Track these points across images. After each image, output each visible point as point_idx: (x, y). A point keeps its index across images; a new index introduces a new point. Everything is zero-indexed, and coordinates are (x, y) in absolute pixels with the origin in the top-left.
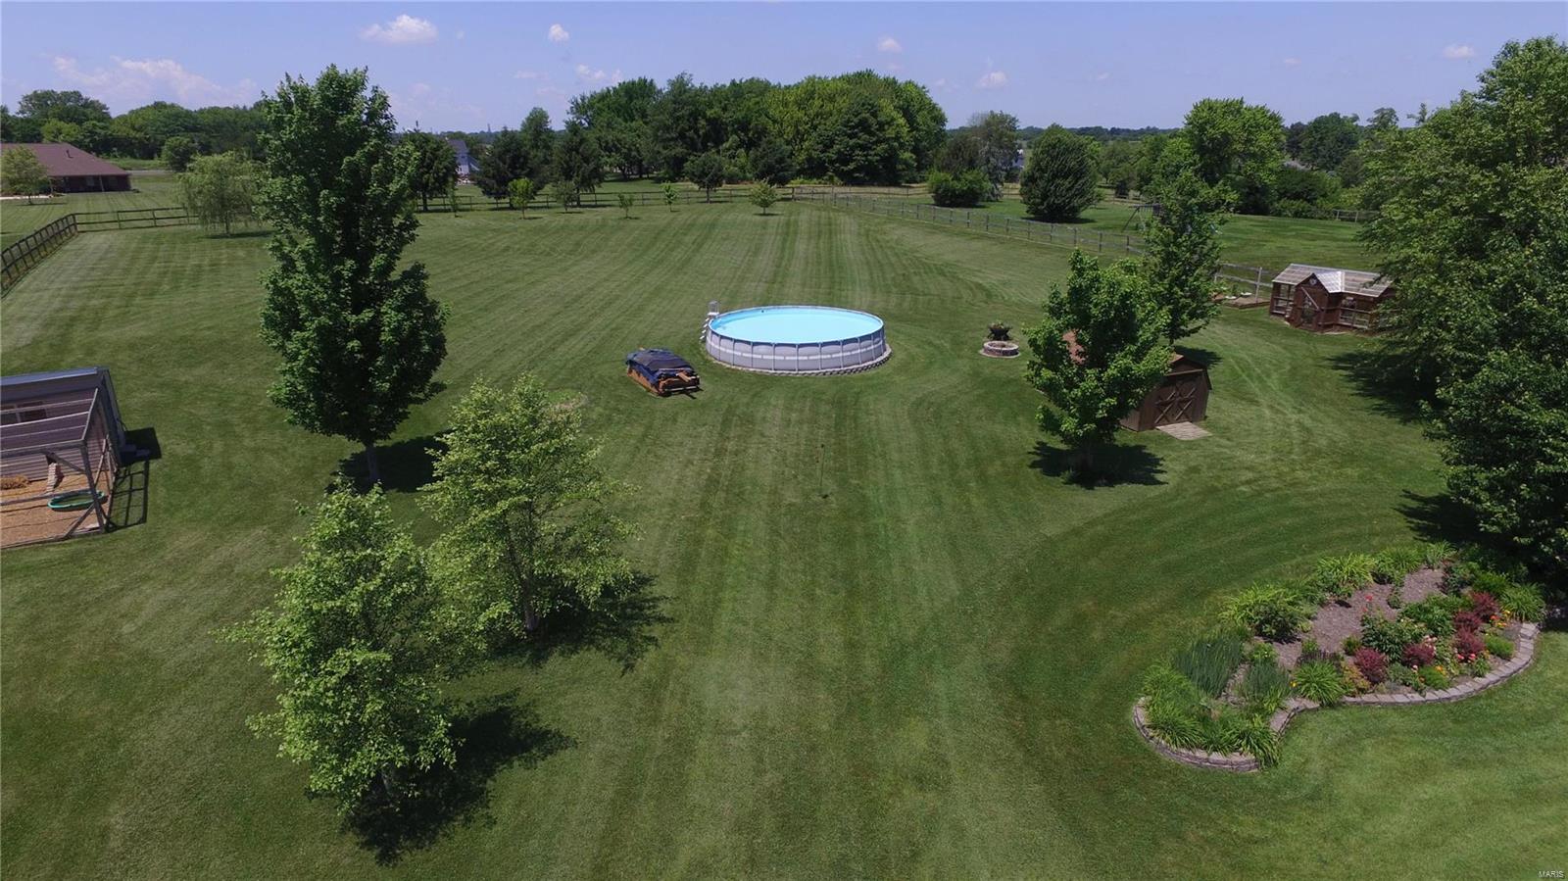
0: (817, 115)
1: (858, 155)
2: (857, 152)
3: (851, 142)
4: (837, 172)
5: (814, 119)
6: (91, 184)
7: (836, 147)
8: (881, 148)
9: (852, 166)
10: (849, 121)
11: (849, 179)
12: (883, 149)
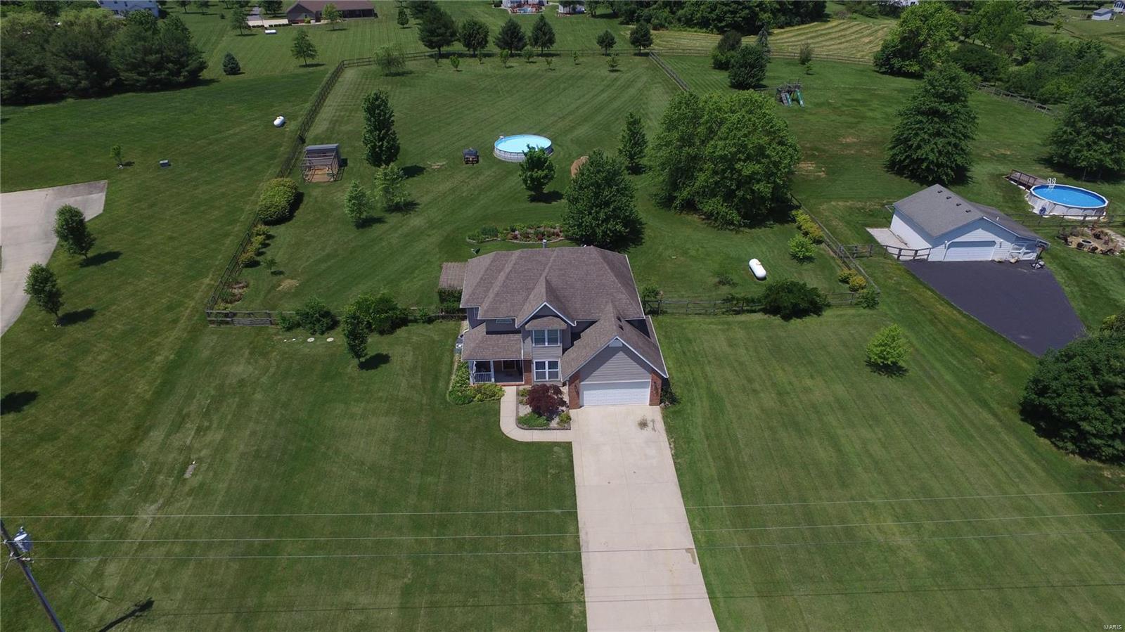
2: (728, 15)
4: (716, 26)
6: (358, 13)
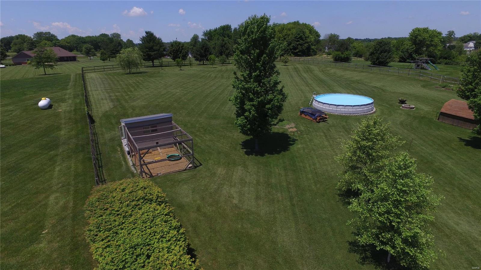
0: (285, 35)
1: (300, 47)
3: (298, 43)
4: (292, 53)
5: (284, 36)
6: (66, 59)
7: (292, 45)
8: (306, 45)
9: (297, 51)
10: (296, 37)
11: (296, 55)
12: (307, 45)
